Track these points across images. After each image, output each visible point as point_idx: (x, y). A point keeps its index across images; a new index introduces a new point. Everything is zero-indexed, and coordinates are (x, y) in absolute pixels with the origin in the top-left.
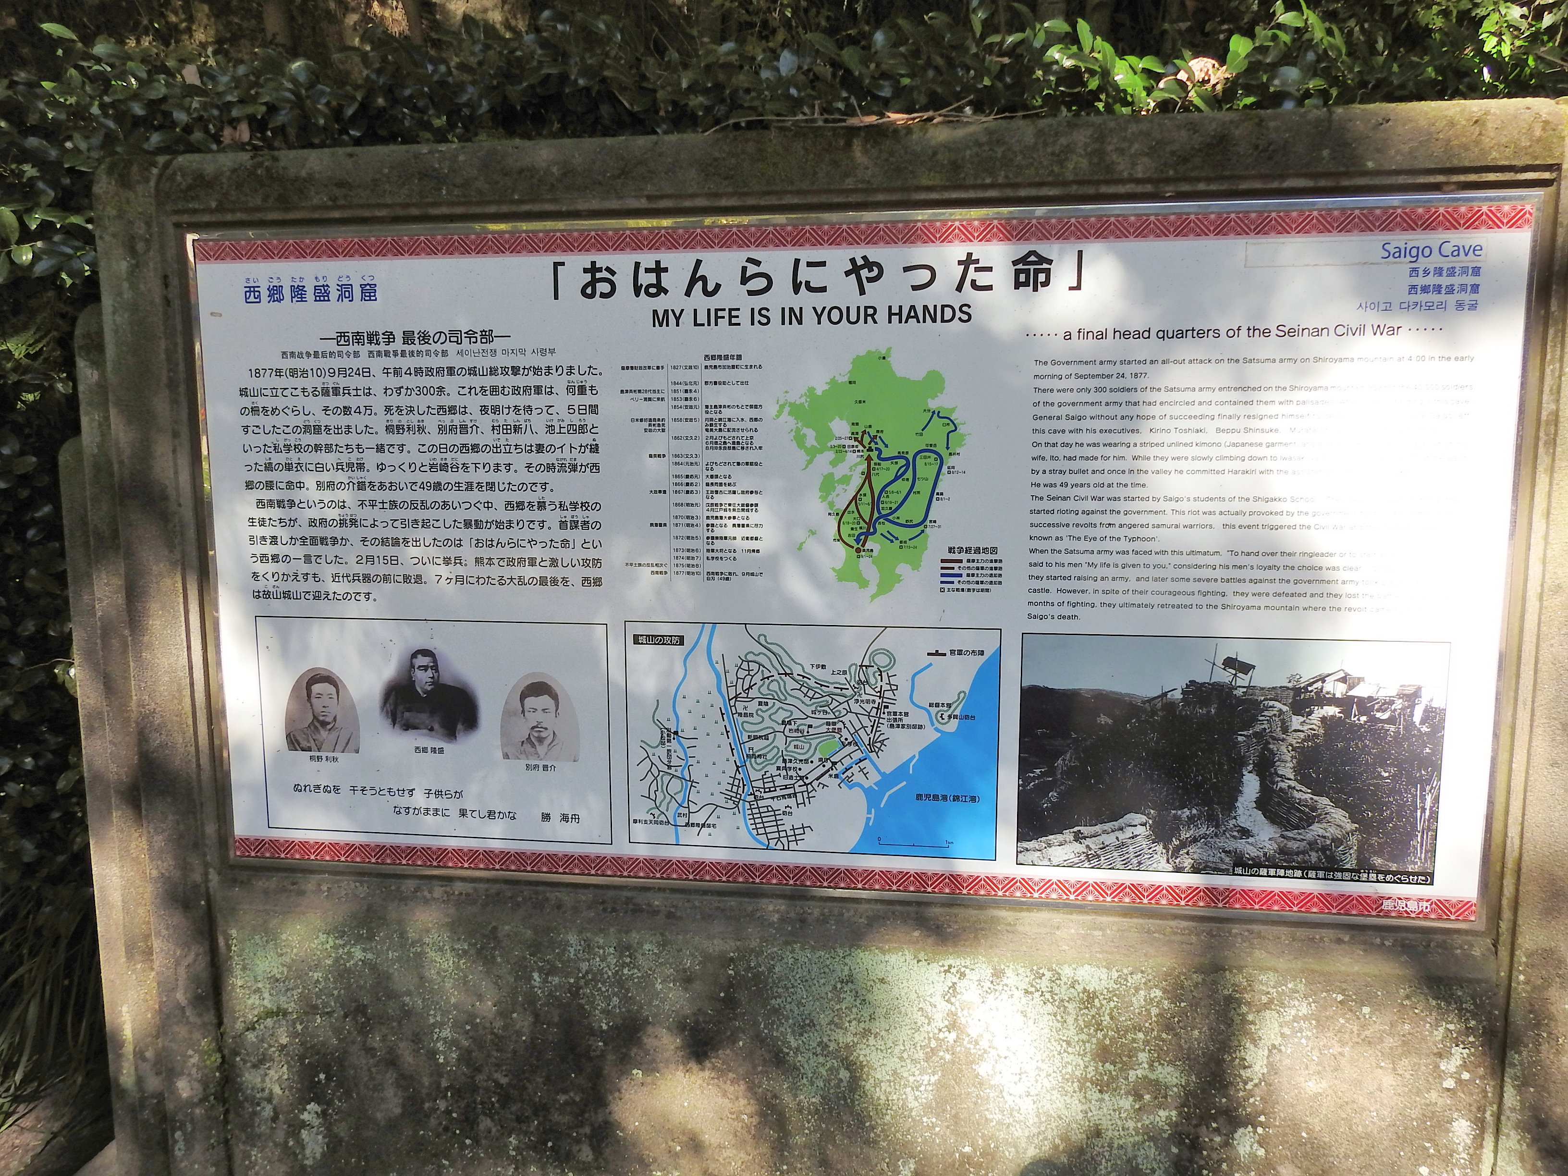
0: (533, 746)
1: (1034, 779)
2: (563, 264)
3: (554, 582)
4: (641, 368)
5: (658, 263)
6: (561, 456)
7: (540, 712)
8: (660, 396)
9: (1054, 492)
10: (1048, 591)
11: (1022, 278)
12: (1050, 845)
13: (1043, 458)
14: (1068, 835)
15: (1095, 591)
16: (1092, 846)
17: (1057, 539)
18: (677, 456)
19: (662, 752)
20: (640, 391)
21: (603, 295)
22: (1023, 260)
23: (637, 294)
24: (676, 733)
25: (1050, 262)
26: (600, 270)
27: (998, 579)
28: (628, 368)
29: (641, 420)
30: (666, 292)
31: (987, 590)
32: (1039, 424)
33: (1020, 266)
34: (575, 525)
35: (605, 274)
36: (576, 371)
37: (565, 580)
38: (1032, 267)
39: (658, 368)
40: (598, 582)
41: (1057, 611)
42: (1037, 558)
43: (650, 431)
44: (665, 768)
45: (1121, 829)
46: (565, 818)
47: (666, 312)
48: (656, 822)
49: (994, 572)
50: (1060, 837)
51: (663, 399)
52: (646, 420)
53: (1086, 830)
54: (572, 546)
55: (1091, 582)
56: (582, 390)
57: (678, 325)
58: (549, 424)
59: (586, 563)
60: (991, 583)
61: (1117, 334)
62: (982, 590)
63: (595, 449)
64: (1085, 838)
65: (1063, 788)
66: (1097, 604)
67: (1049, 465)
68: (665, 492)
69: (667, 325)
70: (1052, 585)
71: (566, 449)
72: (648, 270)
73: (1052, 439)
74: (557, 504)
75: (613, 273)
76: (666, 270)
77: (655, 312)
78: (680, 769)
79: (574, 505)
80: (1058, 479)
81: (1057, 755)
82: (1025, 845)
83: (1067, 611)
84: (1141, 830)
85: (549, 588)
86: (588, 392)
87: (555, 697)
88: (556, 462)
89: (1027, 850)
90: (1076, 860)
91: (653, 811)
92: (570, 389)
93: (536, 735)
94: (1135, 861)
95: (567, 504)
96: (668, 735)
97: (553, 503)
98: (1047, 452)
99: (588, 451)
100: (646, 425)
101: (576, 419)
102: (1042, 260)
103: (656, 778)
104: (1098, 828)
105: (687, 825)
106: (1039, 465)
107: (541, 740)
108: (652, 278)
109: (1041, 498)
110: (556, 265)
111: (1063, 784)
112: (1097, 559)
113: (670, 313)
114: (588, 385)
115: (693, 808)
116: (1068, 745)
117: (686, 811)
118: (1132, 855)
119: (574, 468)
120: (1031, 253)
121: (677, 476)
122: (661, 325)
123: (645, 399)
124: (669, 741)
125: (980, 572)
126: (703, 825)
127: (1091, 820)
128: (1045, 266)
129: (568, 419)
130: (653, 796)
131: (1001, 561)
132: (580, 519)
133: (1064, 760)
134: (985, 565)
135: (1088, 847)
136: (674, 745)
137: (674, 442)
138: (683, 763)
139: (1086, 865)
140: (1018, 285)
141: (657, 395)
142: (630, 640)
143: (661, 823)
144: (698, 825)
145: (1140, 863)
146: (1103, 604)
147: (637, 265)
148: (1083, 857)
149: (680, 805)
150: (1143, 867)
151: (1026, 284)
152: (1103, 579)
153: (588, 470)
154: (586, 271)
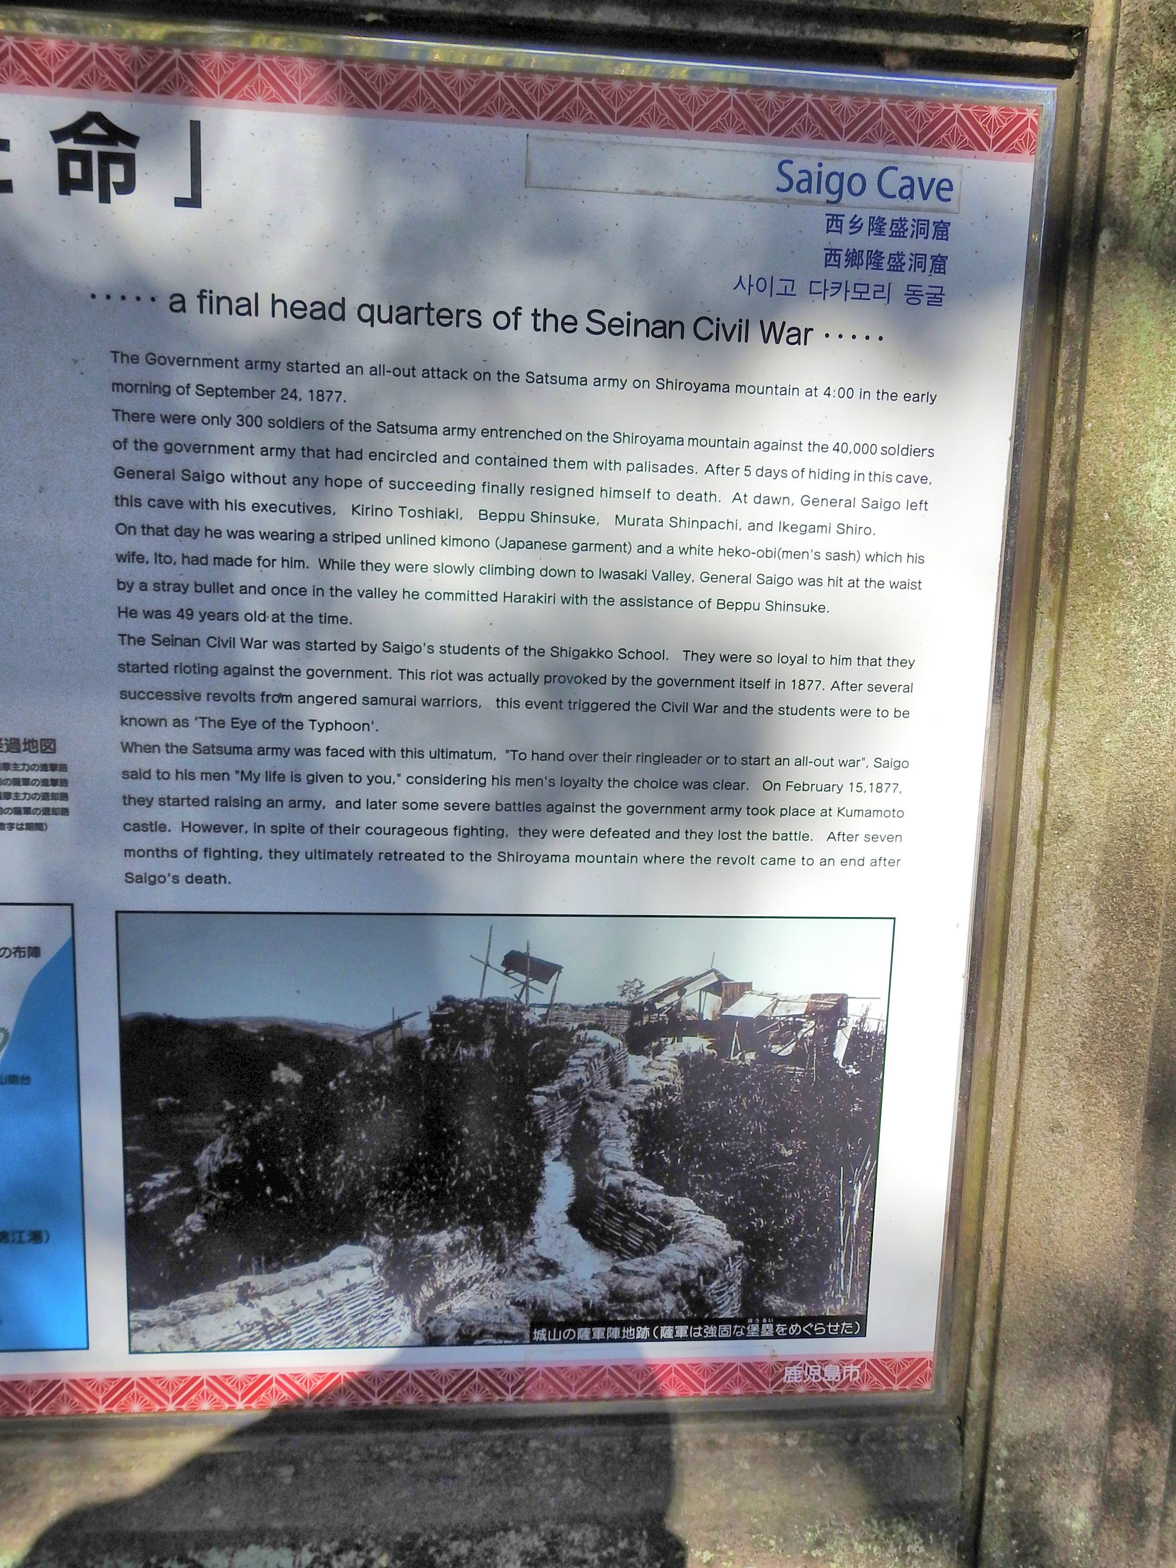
1: (155, 1191)
9: (165, 628)
10: (163, 828)
11: (75, 169)
12: (191, 1314)
13: (141, 559)
14: (227, 1291)
15: (258, 828)
16: (274, 1310)
17: (177, 723)
22: (75, 131)
25: (131, 140)
27: (60, 804)
31: (39, 827)
32: (128, 488)
33: (69, 144)
38: (95, 149)
41: (182, 867)
42: (139, 761)
45: (327, 1275)
49: (50, 789)
50: (210, 1298)
53: (258, 1281)
55: (248, 810)
60: (46, 811)
61: (279, 306)
62: (30, 827)
64: (258, 1295)
65: (212, 1205)
66: (263, 852)
67: (154, 573)
70: (172, 816)
73: (157, 517)
80: (172, 601)
81: (198, 1143)
82: (144, 1315)
83: (204, 866)
84: (362, 1275)
89: (149, 1325)
90: (245, 1337)
94: (354, 1331)
98: (147, 545)
102: (114, 134)
104: (285, 1275)
106: (131, 572)
109: (141, 641)
111: (210, 1198)
112: (261, 764)
116: (218, 1126)
118: (348, 1321)
120: (94, 117)
125: (21, 789)
127: (269, 1261)
128: (122, 148)
131: (63, 768)
133: (212, 1153)
134: (32, 775)
135: (265, 1312)
139: (264, 1345)
140: (66, 185)
145: (362, 1335)
146: (273, 853)
148: (256, 1331)
150: (369, 1340)
151: (85, 184)
152: (272, 803)
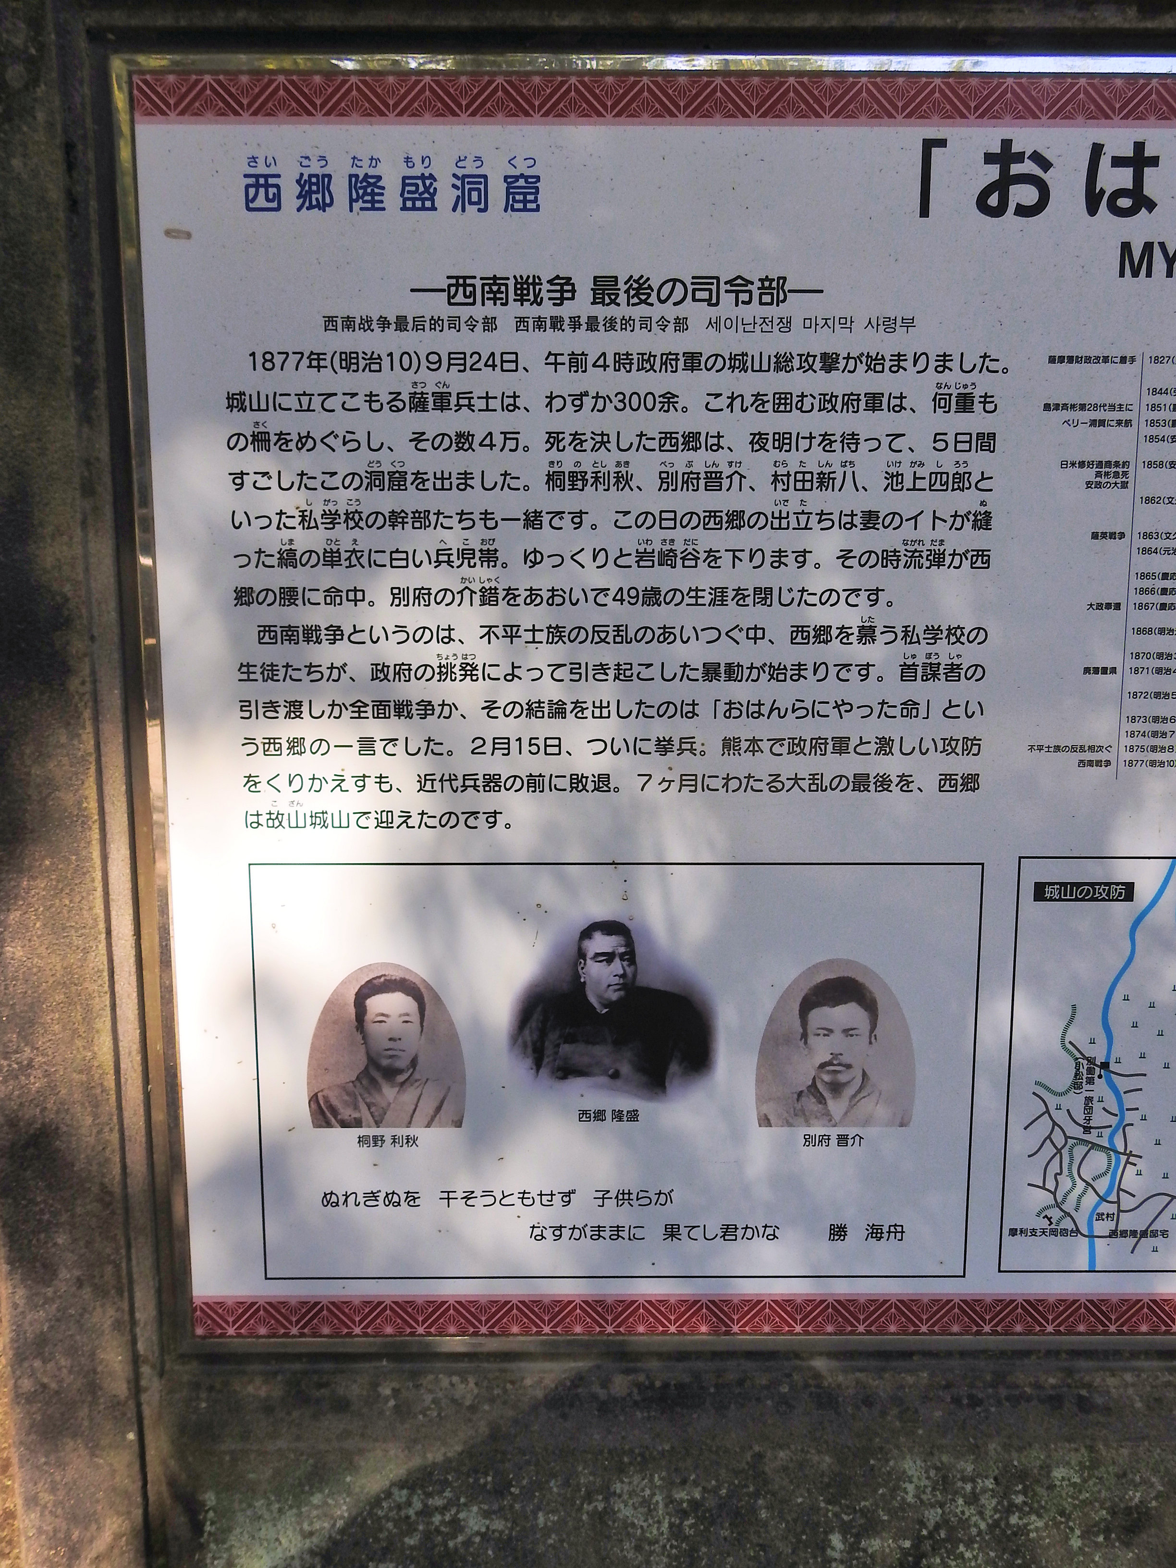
0: (821, 1100)
2: (942, 143)
3: (884, 783)
4: (1088, 360)
5: (1139, 147)
6: (913, 535)
7: (838, 1036)
8: (1124, 416)
18: (1147, 536)
19: (1075, 1103)
20: (1083, 407)
21: (1023, 211)
23: (1092, 209)
24: (1105, 1066)
26: (1019, 158)
28: (1061, 359)
29: (1082, 464)
30: (1151, 205)
34: (932, 672)
35: (1028, 167)
36: (955, 365)
37: (905, 781)
39: (1123, 360)
40: (971, 782)
43: (1099, 485)
44: (1078, 1132)
46: (875, 1232)
47: (1148, 247)
48: (1054, 1232)
51: (1128, 423)
52: (1090, 464)
54: (923, 712)
56: (965, 403)
57: (1169, 274)
58: (893, 470)
59: (949, 746)
63: (983, 521)
68: (1118, 606)
69: (1149, 274)
71: (925, 521)
72: (1118, 162)
74: (899, 630)
75: (1045, 164)
76: (1154, 161)
77: (1126, 247)
78: (1107, 1132)
79: (933, 633)
85: (873, 795)
86: (978, 407)
87: (870, 1006)
88: (901, 548)
91: (1049, 1213)
92: (940, 402)
93: (827, 1078)
95: (920, 630)
96: (1090, 1071)
97: (890, 629)
99: (968, 525)
100: (1089, 474)
101: (948, 461)
103: (1059, 1151)
105: (1113, 1234)
107: (836, 1088)
108: (1124, 178)
110: (929, 145)
113: (1157, 251)
114: (978, 393)
115: (1127, 1202)
117: (1113, 1209)
119: (937, 560)
121: (1144, 576)
122: (1135, 273)
123: (1093, 423)
124: (1090, 1081)
126: (1144, 1234)
129: (932, 461)
130: (1050, 1185)
132: (944, 660)
136: (1100, 1087)
137: (1142, 507)
138: (1114, 1121)
141: (1117, 415)
142: (1028, 891)
143: (1064, 1232)
144: (1134, 1233)
147: (1097, 150)
149: (1103, 1199)
153: (966, 564)
154: (989, 158)
